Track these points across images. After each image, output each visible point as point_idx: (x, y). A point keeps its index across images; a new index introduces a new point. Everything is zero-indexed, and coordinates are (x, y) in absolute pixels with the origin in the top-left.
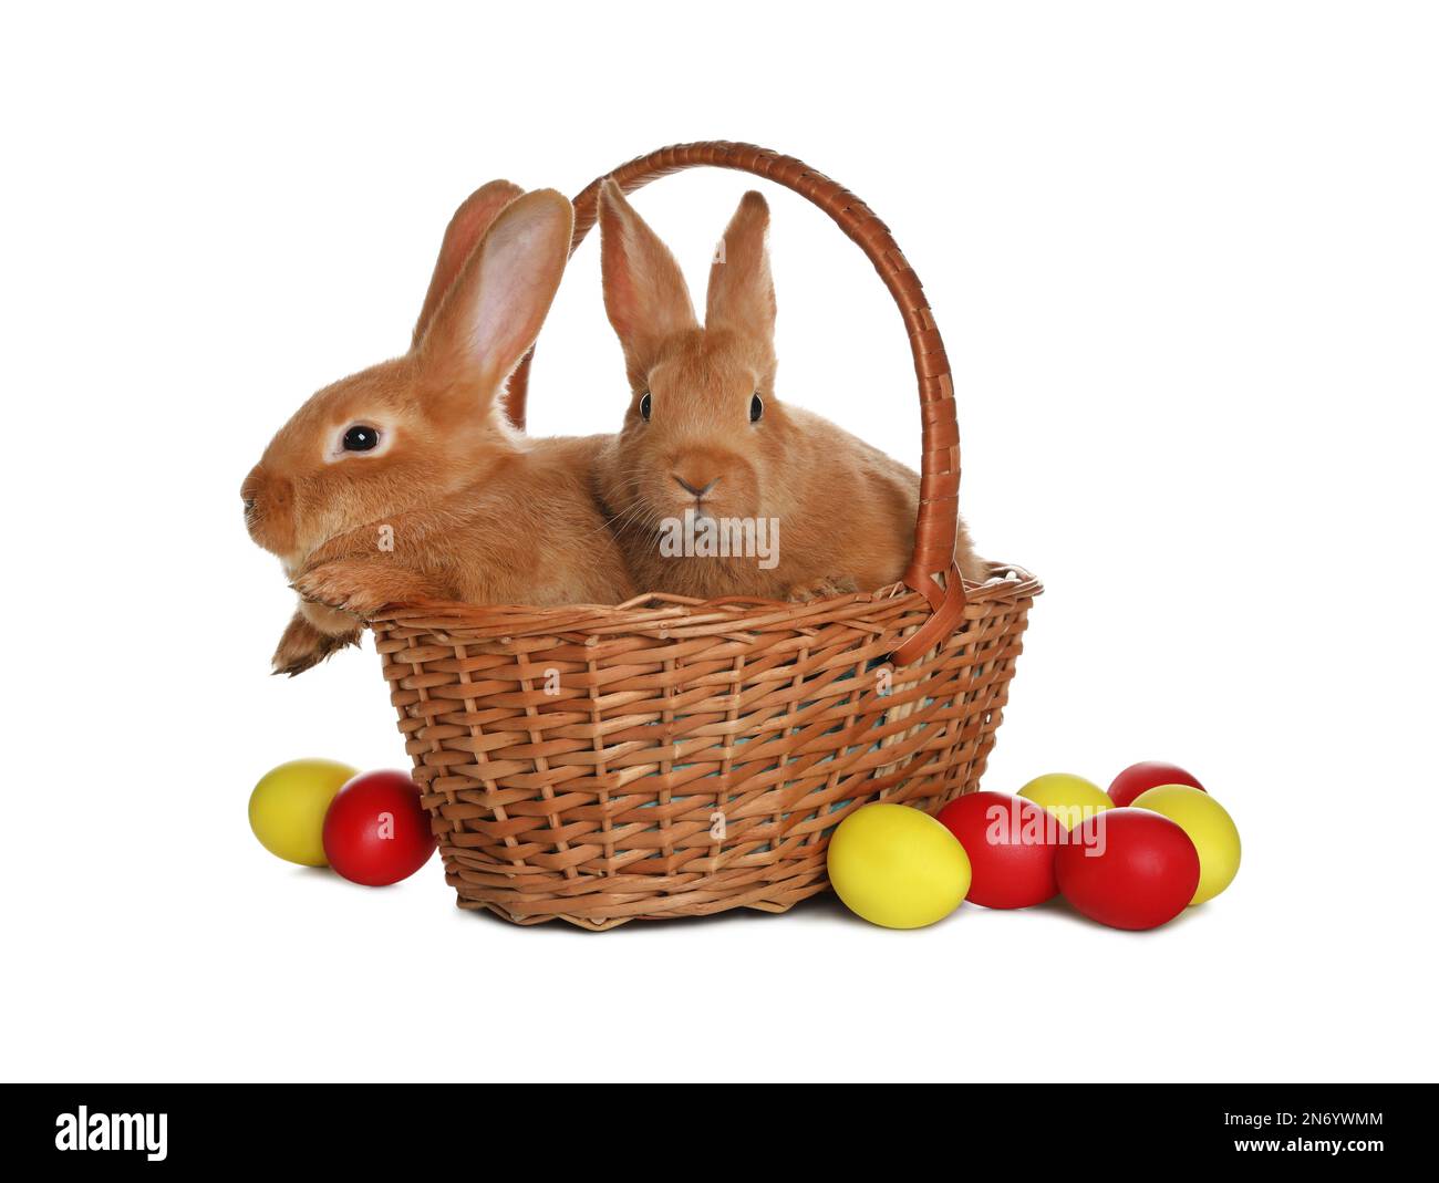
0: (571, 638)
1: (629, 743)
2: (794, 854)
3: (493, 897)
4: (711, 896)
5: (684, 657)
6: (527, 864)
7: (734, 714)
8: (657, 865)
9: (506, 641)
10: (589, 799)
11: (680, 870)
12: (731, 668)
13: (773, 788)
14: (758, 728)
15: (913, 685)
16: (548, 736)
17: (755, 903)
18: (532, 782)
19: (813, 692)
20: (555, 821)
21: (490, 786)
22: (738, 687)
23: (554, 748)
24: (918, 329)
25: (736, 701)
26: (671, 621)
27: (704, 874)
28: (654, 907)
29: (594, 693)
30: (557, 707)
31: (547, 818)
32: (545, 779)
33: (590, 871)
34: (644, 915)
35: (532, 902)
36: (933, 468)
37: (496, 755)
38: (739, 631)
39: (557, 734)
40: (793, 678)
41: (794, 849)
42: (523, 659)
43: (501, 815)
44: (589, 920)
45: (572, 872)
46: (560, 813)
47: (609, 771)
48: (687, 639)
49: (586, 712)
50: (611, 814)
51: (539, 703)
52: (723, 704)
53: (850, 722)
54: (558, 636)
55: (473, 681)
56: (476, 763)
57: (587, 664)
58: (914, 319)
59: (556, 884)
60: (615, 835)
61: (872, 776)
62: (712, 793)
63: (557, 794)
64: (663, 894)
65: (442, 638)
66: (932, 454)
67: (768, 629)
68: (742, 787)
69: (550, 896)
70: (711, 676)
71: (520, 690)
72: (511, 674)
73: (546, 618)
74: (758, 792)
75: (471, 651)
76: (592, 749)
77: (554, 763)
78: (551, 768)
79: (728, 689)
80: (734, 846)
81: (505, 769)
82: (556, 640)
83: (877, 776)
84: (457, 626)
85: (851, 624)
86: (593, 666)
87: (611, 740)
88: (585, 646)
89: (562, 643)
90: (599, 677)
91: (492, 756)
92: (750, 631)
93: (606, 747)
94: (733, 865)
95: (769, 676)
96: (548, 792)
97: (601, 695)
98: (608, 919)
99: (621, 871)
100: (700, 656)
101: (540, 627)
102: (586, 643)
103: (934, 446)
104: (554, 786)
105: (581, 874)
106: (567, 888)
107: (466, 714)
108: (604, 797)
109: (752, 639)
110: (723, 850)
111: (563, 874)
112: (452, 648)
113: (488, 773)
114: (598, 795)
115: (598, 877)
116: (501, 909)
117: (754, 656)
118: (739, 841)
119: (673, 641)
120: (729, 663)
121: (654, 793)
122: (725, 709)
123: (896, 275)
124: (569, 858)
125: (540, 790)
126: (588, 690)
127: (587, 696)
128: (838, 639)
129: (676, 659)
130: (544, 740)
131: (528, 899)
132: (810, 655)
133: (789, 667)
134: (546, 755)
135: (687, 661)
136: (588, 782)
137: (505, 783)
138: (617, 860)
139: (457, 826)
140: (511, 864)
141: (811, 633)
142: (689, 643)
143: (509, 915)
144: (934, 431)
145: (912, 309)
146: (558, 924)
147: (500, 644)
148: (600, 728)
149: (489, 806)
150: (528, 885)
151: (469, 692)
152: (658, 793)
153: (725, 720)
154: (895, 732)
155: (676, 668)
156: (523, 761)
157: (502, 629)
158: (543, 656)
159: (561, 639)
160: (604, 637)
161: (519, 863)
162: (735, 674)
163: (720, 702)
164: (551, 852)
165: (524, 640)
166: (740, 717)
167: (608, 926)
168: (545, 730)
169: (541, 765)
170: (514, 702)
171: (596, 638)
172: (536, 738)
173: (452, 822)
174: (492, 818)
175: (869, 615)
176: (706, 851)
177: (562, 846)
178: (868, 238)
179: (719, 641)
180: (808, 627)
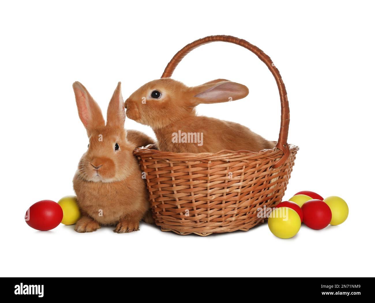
0: (204, 161)
1: (216, 188)
2: (251, 216)
3: (174, 228)
4: (232, 227)
5: (231, 166)
6: (185, 219)
7: (242, 181)
8: (220, 219)
9: (187, 162)
10: (204, 202)
11: (225, 220)
12: (241, 169)
13: (248, 199)
14: (247, 184)
15: (277, 173)
16: (195, 187)
17: (242, 229)
18: (190, 198)
19: (259, 175)
20: (195, 208)
21: (177, 199)
22: (243, 174)
23: (196, 189)
24: (280, 84)
25: (243, 177)
26: (230, 157)
27: (231, 221)
28: (218, 230)
29: (209, 175)
30: (198, 179)
31: (193, 207)
32: (193, 197)
33: (203, 221)
34: (216, 232)
35: (187, 229)
36: (284, 119)
37: (179, 192)
38: (244, 160)
39: (197, 186)
40: (255, 171)
41: (251, 215)
42: (190, 167)
43: (179, 207)
44: (202, 234)
45: (198, 221)
46: (196, 206)
47: (210, 195)
48: (232, 162)
49: (206, 180)
50: (209, 207)
51: (193, 178)
52: (239, 178)
53: (265, 183)
54: (200, 161)
55: (174, 172)
56: (174, 193)
57: (207, 168)
58: (279, 81)
59: (194, 224)
60: (210, 212)
61: (267, 196)
62: (235, 201)
63: (196, 201)
64: (221, 227)
65: (168, 161)
66: (284, 115)
67: (251, 159)
68: (242, 199)
69: (192, 227)
70: (237, 171)
71: (188, 175)
72: (186, 170)
73: (198, 156)
74: (245, 200)
75: (175, 165)
76: (207, 190)
77: (195, 193)
78: (195, 195)
79: (240, 174)
80: (238, 214)
81: (182, 195)
82: (200, 162)
83: (268, 196)
84: (173, 158)
85: (268, 158)
86: (209, 168)
87: (212, 187)
88: (208, 163)
89: (201, 162)
90: (210, 171)
91: (178, 192)
92: (247, 159)
93: (210, 189)
94: (238, 219)
95: (250, 171)
96: (194, 201)
97: (210, 176)
98: (207, 233)
99: (211, 221)
100: (235, 166)
101: (196, 158)
102: (209, 163)
103: (284, 113)
104: (195, 199)
105: (200, 222)
106: (197, 226)
107: (172, 181)
108: (209, 202)
109: (248, 161)
110: (236, 215)
111: (196, 222)
112: (170, 164)
113: (177, 196)
114: (207, 201)
115: (205, 223)
116: (176, 231)
117: (247, 166)
118: (240, 213)
119: (229, 162)
120: (241, 168)
121: (221, 201)
122: (240, 179)
123: (274, 70)
124: (198, 218)
125: (192, 200)
126: (207, 175)
127: (207, 176)
128: (264, 162)
129: (230, 167)
130: (194, 188)
131: (186, 228)
132: (259, 165)
133: (254, 168)
134: (194, 191)
135: (232, 167)
136: (205, 198)
137: (181, 199)
138: (210, 219)
139: (164, 210)
140: (181, 219)
141: (260, 160)
142: (233, 163)
143: (179, 232)
144: (284, 109)
145: (278, 79)
146: (193, 234)
147: (185, 163)
148: (209, 185)
149: (176, 205)
150: (186, 225)
151: (173, 175)
152: (222, 201)
153: (239, 182)
154: (273, 185)
155: (229, 169)
156: (187, 193)
157: (186, 159)
158: (195, 166)
159: (201, 161)
160: (212, 161)
161: (183, 219)
162: (243, 170)
163: (239, 177)
164: (193, 216)
165: (191, 162)
166: (243, 181)
167: (207, 235)
168: (194, 185)
169: (193, 194)
170: (187, 177)
171: (210, 161)
172: (192, 187)
173: (163, 209)
174: (177, 208)
175: (272, 155)
176: (232, 216)
177: (196, 215)
178: (266, 61)
179: (240, 162)
180: (260, 158)
